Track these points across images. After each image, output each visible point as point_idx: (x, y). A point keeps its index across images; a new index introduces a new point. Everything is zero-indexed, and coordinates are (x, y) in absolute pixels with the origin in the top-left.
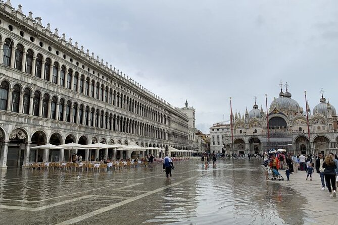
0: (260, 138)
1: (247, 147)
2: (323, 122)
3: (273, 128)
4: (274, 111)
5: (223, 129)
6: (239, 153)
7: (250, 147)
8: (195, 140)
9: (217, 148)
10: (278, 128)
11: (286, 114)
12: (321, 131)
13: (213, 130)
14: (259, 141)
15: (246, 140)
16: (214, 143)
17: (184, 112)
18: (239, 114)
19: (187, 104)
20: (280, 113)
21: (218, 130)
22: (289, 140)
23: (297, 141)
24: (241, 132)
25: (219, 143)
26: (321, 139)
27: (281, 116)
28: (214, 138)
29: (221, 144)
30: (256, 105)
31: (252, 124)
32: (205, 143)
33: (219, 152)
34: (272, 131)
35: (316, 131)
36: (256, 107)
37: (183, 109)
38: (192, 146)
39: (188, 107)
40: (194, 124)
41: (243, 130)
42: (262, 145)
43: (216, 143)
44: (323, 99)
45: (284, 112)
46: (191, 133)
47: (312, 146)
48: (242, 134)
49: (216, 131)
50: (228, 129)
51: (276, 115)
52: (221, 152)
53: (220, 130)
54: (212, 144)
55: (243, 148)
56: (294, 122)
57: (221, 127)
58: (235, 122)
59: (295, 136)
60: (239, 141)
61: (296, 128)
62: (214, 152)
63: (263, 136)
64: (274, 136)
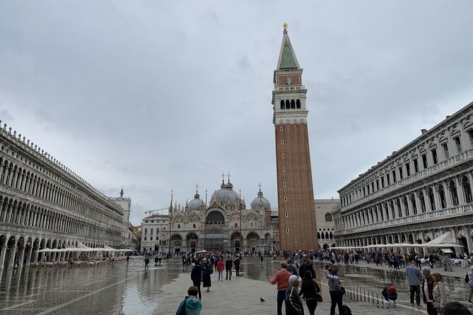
0: (198, 233)
1: (184, 243)
2: (256, 219)
3: (211, 223)
4: (214, 205)
5: (158, 221)
6: (174, 251)
7: (187, 243)
8: (127, 236)
9: (149, 244)
10: (216, 223)
11: (224, 209)
12: (253, 227)
13: (147, 222)
14: (196, 237)
15: (184, 236)
16: (146, 239)
17: (118, 203)
18: (179, 206)
19: (122, 193)
20: (219, 207)
21: (152, 222)
22: (226, 236)
23: (233, 237)
24: (179, 226)
25: (151, 239)
26: (252, 235)
27: (220, 210)
28: (146, 231)
29: (154, 239)
30: (197, 195)
31: (191, 218)
32: (135, 238)
33: (151, 249)
34: (210, 227)
35: (249, 227)
36: (197, 197)
37: (117, 199)
38: (124, 243)
39: (123, 197)
40: (128, 217)
41: (182, 224)
42: (199, 242)
43: (149, 239)
44: (260, 192)
45: (222, 207)
46: (125, 228)
47: (245, 243)
48: (179, 230)
49: (149, 223)
50: (164, 221)
51: (215, 209)
52: (153, 249)
53: (155, 223)
54: (143, 240)
55: (180, 245)
56: (231, 217)
57: (156, 218)
58: (174, 214)
59: (231, 232)
60: (176, 237)
61: (232, 224)
62: (145, 249)
63: (201, 231)
64: (211, 231)
